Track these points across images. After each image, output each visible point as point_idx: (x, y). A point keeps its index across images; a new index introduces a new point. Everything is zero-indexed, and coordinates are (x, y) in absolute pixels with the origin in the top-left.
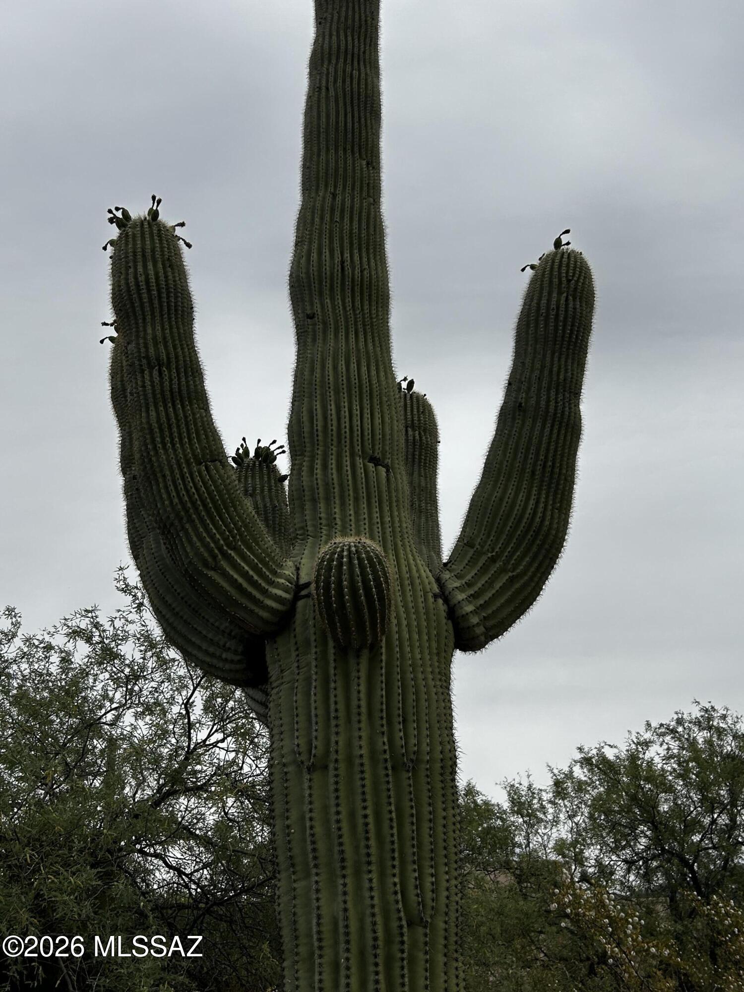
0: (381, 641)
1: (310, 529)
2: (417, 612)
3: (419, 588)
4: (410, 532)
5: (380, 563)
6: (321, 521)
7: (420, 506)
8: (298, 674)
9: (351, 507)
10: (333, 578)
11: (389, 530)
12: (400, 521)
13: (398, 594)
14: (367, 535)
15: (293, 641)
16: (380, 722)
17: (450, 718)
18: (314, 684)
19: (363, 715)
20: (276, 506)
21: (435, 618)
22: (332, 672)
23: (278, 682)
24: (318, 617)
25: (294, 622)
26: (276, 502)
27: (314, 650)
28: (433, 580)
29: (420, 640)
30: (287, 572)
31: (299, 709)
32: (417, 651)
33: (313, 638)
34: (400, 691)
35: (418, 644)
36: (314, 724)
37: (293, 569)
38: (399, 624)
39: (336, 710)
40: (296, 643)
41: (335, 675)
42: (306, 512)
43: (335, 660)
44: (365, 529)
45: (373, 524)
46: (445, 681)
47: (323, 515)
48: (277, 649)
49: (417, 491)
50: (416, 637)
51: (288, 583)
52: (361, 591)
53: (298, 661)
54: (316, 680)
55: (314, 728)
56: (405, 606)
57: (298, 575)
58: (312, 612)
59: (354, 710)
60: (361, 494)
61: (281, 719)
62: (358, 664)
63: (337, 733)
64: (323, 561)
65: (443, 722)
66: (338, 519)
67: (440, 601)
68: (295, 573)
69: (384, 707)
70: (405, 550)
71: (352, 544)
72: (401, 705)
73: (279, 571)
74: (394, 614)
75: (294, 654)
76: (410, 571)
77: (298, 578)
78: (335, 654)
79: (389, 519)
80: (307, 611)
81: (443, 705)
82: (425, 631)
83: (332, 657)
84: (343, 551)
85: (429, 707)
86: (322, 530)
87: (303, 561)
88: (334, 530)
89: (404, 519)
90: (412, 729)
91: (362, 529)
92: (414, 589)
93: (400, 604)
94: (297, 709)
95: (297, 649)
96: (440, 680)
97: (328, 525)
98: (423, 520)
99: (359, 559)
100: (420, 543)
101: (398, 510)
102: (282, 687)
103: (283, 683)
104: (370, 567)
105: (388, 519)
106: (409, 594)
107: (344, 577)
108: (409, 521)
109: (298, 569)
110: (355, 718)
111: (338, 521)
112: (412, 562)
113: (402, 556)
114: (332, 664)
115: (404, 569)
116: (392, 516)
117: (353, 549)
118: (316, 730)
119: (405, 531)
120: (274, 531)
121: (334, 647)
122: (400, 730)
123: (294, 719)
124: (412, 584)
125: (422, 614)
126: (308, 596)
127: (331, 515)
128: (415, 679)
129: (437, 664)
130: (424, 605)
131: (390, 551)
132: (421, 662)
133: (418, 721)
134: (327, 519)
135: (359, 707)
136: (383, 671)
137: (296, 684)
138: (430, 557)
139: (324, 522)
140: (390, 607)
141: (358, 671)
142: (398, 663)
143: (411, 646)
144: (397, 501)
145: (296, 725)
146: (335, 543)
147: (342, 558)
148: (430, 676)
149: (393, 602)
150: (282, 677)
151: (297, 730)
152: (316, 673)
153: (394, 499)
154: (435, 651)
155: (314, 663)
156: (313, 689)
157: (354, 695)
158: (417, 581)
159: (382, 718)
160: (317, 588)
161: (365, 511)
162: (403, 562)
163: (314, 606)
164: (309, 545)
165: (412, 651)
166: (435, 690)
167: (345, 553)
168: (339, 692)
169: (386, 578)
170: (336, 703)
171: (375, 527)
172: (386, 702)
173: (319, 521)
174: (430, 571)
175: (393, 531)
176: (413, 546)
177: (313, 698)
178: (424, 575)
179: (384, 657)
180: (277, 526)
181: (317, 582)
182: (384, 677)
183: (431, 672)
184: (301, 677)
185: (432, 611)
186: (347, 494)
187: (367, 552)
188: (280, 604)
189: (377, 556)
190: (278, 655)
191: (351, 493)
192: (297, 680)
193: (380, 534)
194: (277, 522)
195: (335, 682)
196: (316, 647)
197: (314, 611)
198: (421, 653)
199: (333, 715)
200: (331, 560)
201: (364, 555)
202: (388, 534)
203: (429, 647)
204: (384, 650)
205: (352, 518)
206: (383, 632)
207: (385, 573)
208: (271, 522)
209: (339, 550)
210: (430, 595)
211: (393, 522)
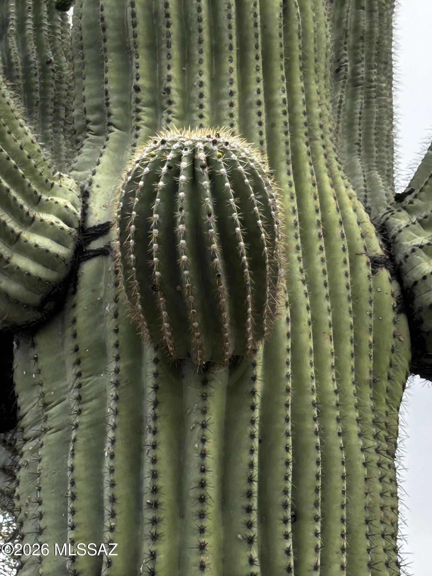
0: (255, 351)
1: (115, 110)
2: (333, 296)
3: (340, 244)
4: (328, 126)
5: (258, 188)
6: (140, 95)
7: (355, 73)
8: (79, 412)
9: (204, 67)
10: (156, 216)
11: (282, 120)
12: (307, 102)
13: (295, 256)
14: (236, 128)
15: (70, 345)
16: (243, 518)
17: (391, 515)
18: (111, 434)
19: (209, 501)
20: (49, 62)
21: (371, 308)
22: (149, 410)
23: (38, 428)
24: (123, 296)
25: (74, 306)
26: (50, 53)
27: (112, 366)
28: (371, 229)
29: (337, 352)
30: (61, 201)
31: (78, 484)
32: (330, 375)
33: (111, 340)
34: (290, 456)
35: (332, 361)
36: (107, 517)
37: (76, 194)
38: (294, 319)
39: (155, 490)
40: (77, 350)
41: (155, 418)
42: (107, 75)
43: (156, 388)
44: (231, 115)
45: (250, 106)
46: (387, 440)
47: (142, 82)
48: (36, 359)
49: (351, 39)
50: (329, 346)
51: (62, 224)
52: (215, 246)
53: (80, 386)
54: (114, 428)
55: (107, 524)
56: (310, 281)
57: (85, 207)
58: (111, 285)
59: (193, 493)
60: (227, 41)
61: (40, 503)
62: (204, 397)
63: (155, 537)
64: (136, 178)
65: (377, 523)
66: (174, 92)
67: (385, 274)
68: (79, 202)
69: (255, 487)
70: (314, 163)
71: (200, 145)
72: (289, 485)
73: (44, 197)
74: (283, 298)
75: (71, 373)
76: (323, 207)
77: (84, 214)
78: (156, 375)
79: (285, 96)
80: (102, 284)
81: (379, 487)
82: (349, 334)
83: (149, 381)
84: (179, 158)
85: (348, 491)
86: (141, 115)
87: (97, 178)
88: (165, 115)
89: (315, 97)
90: (312, 534)
91: (225, 114)
92: (329, 248)
93: (299, 276)
94: (73, 483)
95: (78, 362)
96: (376, 437)
97: (152, 104)
98: (360, 100)
99: (212, 176)
100: (350, 151)
101: (305, 77)
102: (44, 439)
103: (46, 430)
104: (235, 196)
105: (281, 96)
106: (318, 256)
107: (179, 215)
108: (327, 102)
109: (85, 195)
110: (193, 508)
111: (175, 97)
112: (328, 189)
113: (309, 175)
114: (150, 396)
115: (312, 204)
116: (290, 90)
117: (202, 156)
118: (112, 529)
119: (317, 122)
120: (44, 114)
121: (156, 361)
122: (286, 536)
123: (66, 504)
124: (326, 235)
125: (344, 299)
126: (104, 252)
127: (161, 82)
128: (322, 433)
129: (370, 403)
130: (349, 280)
131: (283, 165)
132: (337, 398)
133: (325, 519)
134: (152, 91)
135: (203, 485)
136: (257, 413)
137: (74, 434)
138: (369, 181)
139: (144, 96)
140: (275, 281)
141: (204, 412)
142: (289, 398)
143: (318, 364)
144: (303, 58)
145: (70, 517)
146: (163, 142)
147: (178, 173)
148: (355, 429)
149: (282, 272)
150: (46, 417)
151: (73, 528)
152: (116, 413)
153: (297, 53)
154: (367, 377)
155: (112, 392)
156: (108, 445)
157: (194, 459)
158: (338, 230)
159: (249, 510)
160: (123, 235)
161: (234, 76)
162: (309, 189)
163: (116, 272)
164: (111, 144)
165: (319, 376)
166: (363, 457)
167: (184, 164)
168: (162, 452)
169: (270, 221)
170: (155, 475)
171: (253, 112)
172: (260, 477)
173: (135, 95)
174: (368, 210)
175: (292, 123)
176: (333, 155)
177: (107, 463)
178: (352, 217)
179: (259, 386)
180: (51, 104)
181: (123, 223)
182: (257, 427)
183: (358, 421)
184: (84, 419)
185: (366, 295)
186: (195, 37)
187: (231, 164)
188: (45, 266)
189: (252, 173)
190: (39, 372)
191: (205, 36)
192: (77, 426)
193: (263, 128)
194: (51, 96)
195: (155, 432)
196: (118, 359)
197: (116, 284)
198: (339, 379)
199: (147, 499)
200: (153, 177)
201: (223, 170)
202: (280, 128)
203: (356, 370)
204: (259, 371)
205: (206, 90)
206: (259, 333)
207: (267, 210)
208: (37, 95)
209: (170, 156)
210: (364, 260)
211: (291, 102)
